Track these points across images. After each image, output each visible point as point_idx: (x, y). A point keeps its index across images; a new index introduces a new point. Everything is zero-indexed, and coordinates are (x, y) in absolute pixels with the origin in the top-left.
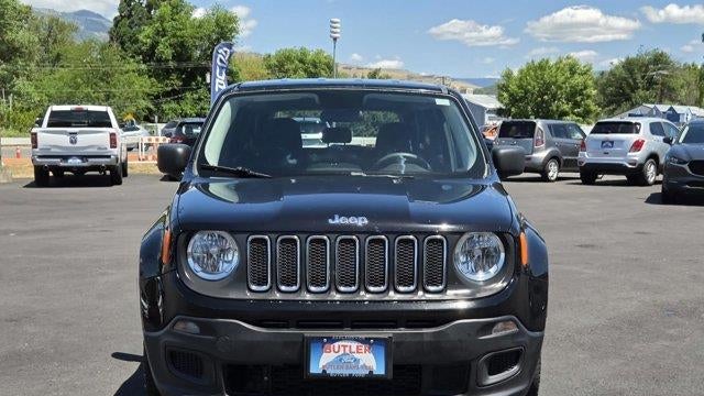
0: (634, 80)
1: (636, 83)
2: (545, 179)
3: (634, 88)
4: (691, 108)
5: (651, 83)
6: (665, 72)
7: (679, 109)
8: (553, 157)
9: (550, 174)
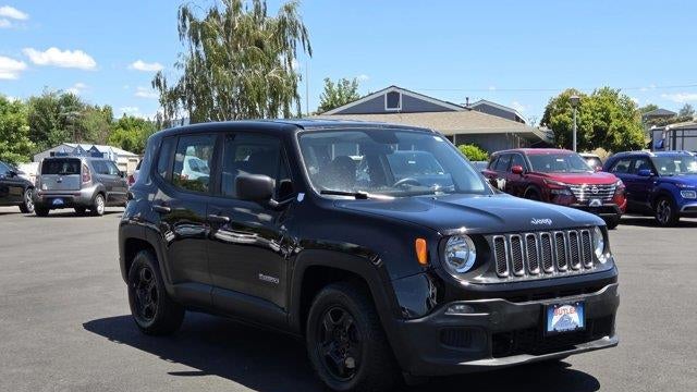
0: (48, 119)
1: (49, 123)
2: (95, 213)
3: (49, 128)
4: (113, 148)
5: (64, 123)
6: (77, 113)
7: (101, 148)
8: (101, 193)
9: (99, 208)
